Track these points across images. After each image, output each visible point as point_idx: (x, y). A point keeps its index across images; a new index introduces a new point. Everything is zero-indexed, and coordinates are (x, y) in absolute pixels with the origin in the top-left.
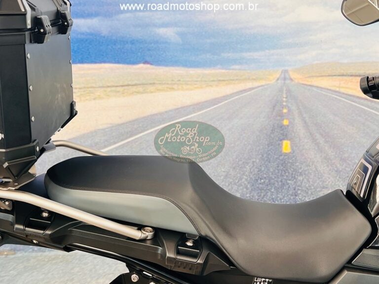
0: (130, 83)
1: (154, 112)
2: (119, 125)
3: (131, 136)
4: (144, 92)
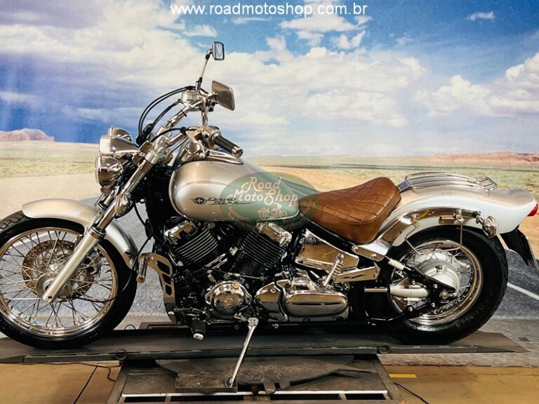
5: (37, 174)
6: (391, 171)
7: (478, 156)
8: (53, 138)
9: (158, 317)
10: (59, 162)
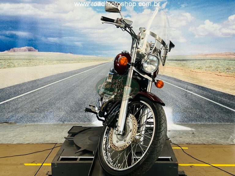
0: (65, 59)
1: (73, 70)
2: (60, 74)
3: (64, 78)
4: (69, 63)
5: (32, 65)
6: (180, 61)
7: (217, 54)
8: (37, 50)
9: (82, 124)
10: (40, 60)
